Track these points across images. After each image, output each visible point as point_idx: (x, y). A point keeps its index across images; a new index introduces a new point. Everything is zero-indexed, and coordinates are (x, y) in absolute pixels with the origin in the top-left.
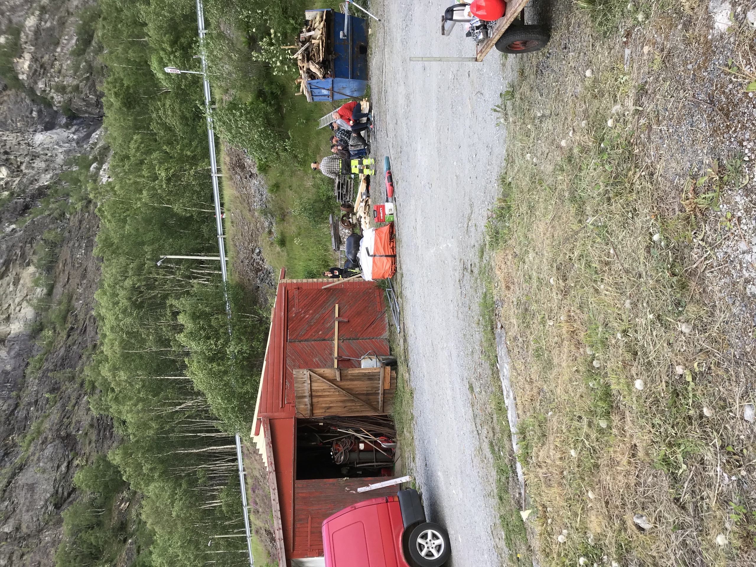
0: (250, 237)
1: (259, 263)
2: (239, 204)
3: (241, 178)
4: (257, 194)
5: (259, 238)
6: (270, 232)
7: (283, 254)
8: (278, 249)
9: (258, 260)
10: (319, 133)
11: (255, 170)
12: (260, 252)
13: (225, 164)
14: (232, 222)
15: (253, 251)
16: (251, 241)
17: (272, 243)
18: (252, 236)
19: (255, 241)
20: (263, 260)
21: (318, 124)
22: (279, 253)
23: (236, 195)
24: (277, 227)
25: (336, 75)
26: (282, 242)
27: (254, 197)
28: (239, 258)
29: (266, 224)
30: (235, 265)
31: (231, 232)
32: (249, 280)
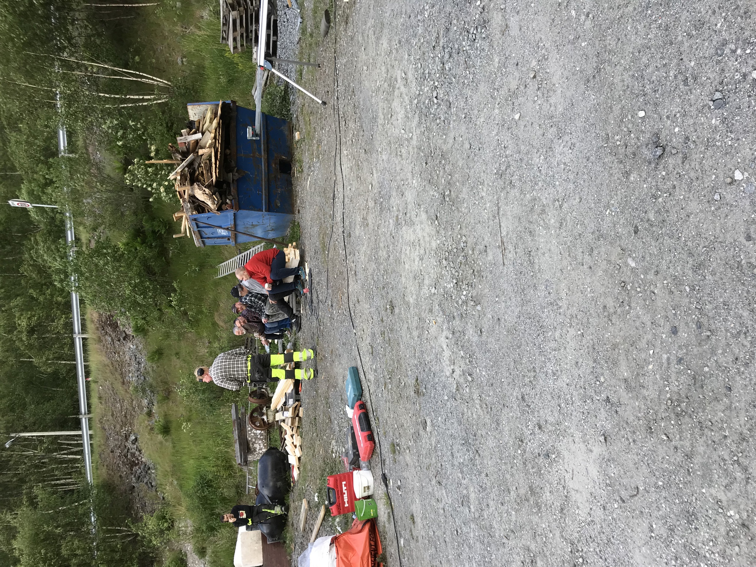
0: (124, 419)
1: (134, 454)
2: (109, 375)
3: (113, 340)
4: (133, 363)
5: (135, 422)
6: (150, 414)
7: (167, 444)
8: (160, 437)
9: (133, 451)
10: (217, 284)
11: (130, 332)
12: (136, 439)
13: (92, 321)
14: (100, 398)
15: (127, 438)
16: (124, 424)
17: (152, 429)
18: (126, 417)
19: (130, 424)
20: (140, 451)
21: (216, 272)
22: (161, 443)
23: (106, 363)
24: (159, 407)
25: (240, 206)
26: (166, 430)
27: (129, 365)
28: (108, 446)
29: (145, 402)
30: (103, 456)
31: (98, 410)
32: (120, 476)
